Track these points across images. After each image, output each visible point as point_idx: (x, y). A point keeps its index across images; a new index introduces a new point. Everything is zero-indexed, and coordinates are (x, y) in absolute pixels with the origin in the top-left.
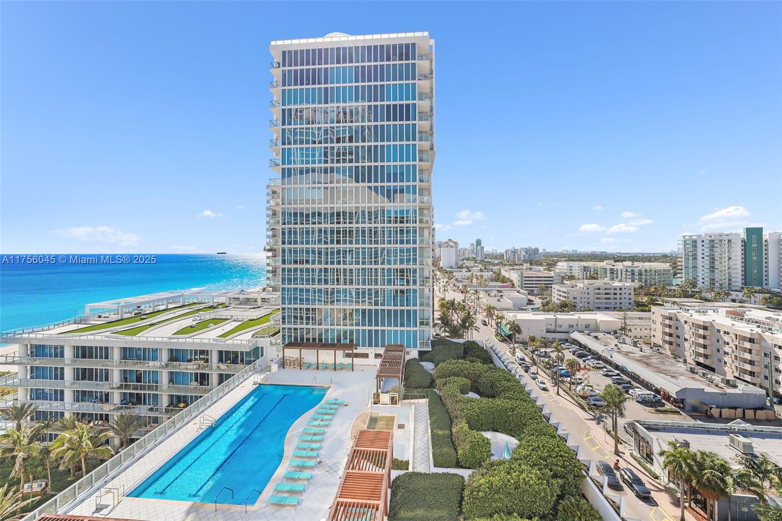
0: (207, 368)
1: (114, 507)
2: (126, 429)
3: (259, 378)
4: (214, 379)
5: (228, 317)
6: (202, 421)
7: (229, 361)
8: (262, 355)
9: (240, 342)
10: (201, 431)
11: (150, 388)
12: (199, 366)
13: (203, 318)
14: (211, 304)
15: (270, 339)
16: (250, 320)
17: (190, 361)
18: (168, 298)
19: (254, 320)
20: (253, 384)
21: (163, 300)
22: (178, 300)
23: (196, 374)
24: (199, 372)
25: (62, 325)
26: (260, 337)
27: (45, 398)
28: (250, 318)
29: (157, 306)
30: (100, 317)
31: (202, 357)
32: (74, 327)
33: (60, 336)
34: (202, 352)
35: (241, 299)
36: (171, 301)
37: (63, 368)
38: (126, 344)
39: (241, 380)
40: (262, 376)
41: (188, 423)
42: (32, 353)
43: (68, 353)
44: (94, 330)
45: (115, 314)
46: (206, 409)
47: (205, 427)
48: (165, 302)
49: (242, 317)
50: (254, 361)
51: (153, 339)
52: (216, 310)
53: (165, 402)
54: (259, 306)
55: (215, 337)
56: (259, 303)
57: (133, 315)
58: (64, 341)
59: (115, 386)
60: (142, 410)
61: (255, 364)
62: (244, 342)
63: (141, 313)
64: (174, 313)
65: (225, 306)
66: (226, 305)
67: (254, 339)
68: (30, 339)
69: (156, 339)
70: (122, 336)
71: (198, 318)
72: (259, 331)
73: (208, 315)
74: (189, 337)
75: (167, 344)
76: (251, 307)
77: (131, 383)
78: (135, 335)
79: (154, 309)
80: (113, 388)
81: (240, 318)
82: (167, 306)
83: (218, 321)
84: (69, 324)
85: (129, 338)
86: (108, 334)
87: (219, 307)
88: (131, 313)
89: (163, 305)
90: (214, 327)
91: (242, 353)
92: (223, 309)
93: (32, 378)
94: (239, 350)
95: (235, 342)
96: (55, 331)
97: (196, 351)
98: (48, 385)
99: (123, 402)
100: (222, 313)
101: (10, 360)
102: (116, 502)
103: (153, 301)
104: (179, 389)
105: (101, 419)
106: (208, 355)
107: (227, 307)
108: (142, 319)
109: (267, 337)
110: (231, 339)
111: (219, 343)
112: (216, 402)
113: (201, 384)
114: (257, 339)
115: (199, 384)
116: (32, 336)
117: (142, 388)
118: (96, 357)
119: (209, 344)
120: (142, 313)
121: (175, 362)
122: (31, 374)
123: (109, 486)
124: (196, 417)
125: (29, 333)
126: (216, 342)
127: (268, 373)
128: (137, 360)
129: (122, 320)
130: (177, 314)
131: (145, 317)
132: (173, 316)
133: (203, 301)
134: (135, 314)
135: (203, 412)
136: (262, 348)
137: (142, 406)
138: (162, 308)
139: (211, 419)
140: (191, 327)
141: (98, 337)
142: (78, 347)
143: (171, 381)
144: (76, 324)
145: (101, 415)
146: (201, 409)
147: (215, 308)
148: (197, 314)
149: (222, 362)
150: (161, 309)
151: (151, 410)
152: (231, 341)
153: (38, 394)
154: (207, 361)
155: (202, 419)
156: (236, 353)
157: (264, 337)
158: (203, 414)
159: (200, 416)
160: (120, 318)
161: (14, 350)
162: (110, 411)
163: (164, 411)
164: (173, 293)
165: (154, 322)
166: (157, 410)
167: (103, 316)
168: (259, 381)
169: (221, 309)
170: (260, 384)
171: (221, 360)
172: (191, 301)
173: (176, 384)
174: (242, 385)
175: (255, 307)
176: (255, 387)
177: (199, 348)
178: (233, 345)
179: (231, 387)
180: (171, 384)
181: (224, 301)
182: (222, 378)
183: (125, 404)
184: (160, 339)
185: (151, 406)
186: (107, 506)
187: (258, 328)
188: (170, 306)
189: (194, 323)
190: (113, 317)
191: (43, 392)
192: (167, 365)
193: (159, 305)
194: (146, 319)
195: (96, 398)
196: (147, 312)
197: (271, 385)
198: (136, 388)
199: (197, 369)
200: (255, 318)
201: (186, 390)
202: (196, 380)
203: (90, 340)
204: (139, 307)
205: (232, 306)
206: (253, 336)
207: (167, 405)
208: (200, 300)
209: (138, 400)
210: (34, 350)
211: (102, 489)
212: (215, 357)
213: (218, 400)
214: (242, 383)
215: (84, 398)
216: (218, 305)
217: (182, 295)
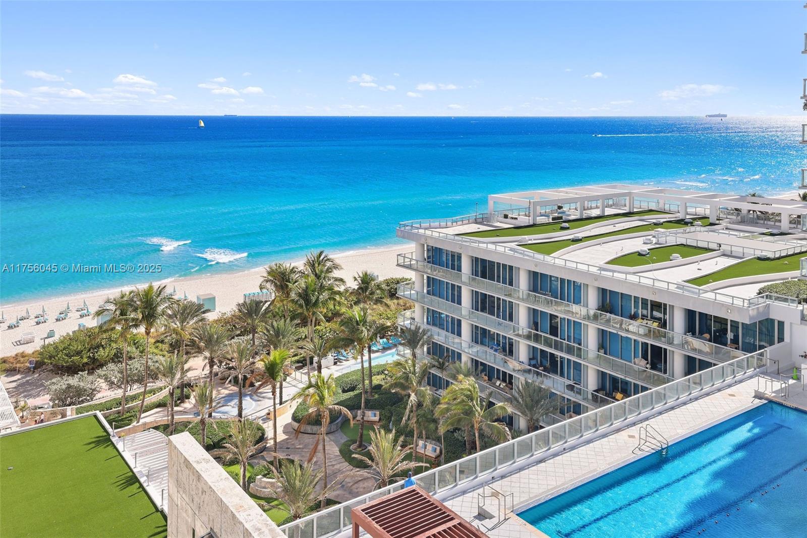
0: (663, 339)
1: (499, 523)
2: (532, 407)
3: (771, 387)
4: (677, 363)
5: (712, 246)
6: (643, 436)
7: (707, 336)
8: (781, 339)
9: (729, 300)
10: (640, 455)
11: (570, 350)
12: (650, 331)
13: (662, 240)
14: (680, 216)
15: (800, 307)
16: (759, 259)
17: (634, 317)
18: (608, 197)
19: (768, 259)
20: (755, 397)
21: (596, 199)
22: (623, 203)
23: (645, 345)
24: (650, 342)
25: (460, 223)
26: (777, 299)
27: (441, 326)
28: (759, 254)
29: (588, 209)
30: (506, 217)
31: (656, 314)
32: (474, 228)
33: (457, 238)
34: (656, 306)
35: (744, 212)
36: (611, 202)
37: (461, 287)
38: (536, 266)
39: (729, 380)
40: (777, 385)
41: (618, 430)
42: (429, 257)
43: (466, 266)
44: (498, 236)
45: (526, 215)
46: (654, 416)
47: (647, 450)
48: (600, 204)
49: (741, 250)
50: (761, 347)
51: (574, 265)
52: (689, 228)
53: (591, 382)
54: (783, 229)
55: (680, 281)
56: (785, 225)
57: (551, 221)
58: (461, 246)
59: (520, 332)
60: (556, 384)
61: (762, 355)
62: (739, 303)
63: (561, 218)
64: (614, 225)
65: (707, 222)
66: (711, 221)
67: (761, 300)
68: (426, 237)
69: (580, 266)
70: (529, 252)
71: (654, 240)
72: (776, 286)
73: (672, 237)
74: (634, 273)
75: (596, 277)
76: (766, 231)
77: (543, 334)
78: (549, 253)
79: (581, 214)
80: (518, 335)
81: (737, 251)
82: (603, 211)
83: (690, 250)
84: (469, 223)
85: (540, 257)
86: (513, 245)
87: (696, 223)
88: (548, 216)
89: (597, 207)
90: (680, 260)
91: (735, 325)
92: (703, 229)
93: (428, 293)
94: (730, 317)
95: (719, 297)
96: (451, 231)
97: (644, 302)
98: (445, 308)
99: (533, 362)
100: (699, 235)
101: (407, 262)
102: (502, 518)
103: (583, 199)
104: (614, 366)
105: (504, 380)
106: (665, 313)
107: (712, 224)
108: (563, 229)
109: (793, 301)
110: (712, 291)
111: (686, 293)
112: (672, 408)
113: (654, 367)
114: (768, 302)
115: (648, 366)
116: (428, 233)
117: (558, 346)
118: (498, 281)
119: (668, 292)
120: (564, 217)
121: (608, 314)
122: (428, 288)
123: (497, 486)
124: (634, 424)
125: (426, 229)
126: (680, 291)
127: (791, 382)
128: (552, 296)
129: (534, 225)
130: (619, 227)
131: (566, 225)
132: (611, 229)
133: (667, 207)
134: (554, 219)
135: (647, 419)
136: (781, 324)
137: (557, 378)
138: (595, 213)
139: (660, 439)
140: (640, 254)
141: (500, 249)
142: (477, 259)
143: (602, 346)
144: (476, 223)
145: (504, 373)
146: (645, 413)
147: (686, 224)
148: (652, 232)
149: (694, 334)
150: (593, 215)
151: (571, 388)
152: (710, 296)
153: (435, 319)
154: (664, 325)
155: (643, 432)
156: (722, 322)
157: (786, 300)
158: (647, 422)
159: (640, 425)
160: (531, 223)
161: (410, 249)
162: (514, 370)
163: (590, 397)
164: (614, 187)
165: (580, 235)
166: (579, 392)
167: (510, 216)
168: (769, 394)
169: (698, 228)
170: (771, 401)
171: (690, 329)
172: (645, 207)
173: (610, 354)
174: (729, 391)
175: (775, 231)
176: (758, 403)
177: (650, 297)
178: (714, 303)
179: (707, 388)
180: (602, 353)
181: (708, 212)
182: (692, 365)
183: (534, 366)
184: (585, 268)
185: (571, 383)
186: (491, 517)
187: (776, 277)
188: (609, 211)
189: (646, 248)
190: (523, 220)
191: (440, 317)
192: (596, 317)
193: (591, 208)
194: (568, 228)
195: (498, 345)
196: (572, 217)
197: (796, 409)
198: (548, 343)
199: (645, 335)
200: (771, 255)
201: (627, 371)
202: (645, 357)
203: (491, 252)
204: (560, 208)
205: (724, 224)
206: (759, 293)
207: (596, 388)
208: (661, 206)
209: (552, 365)
210: (430, 254)
211: (486, 487)
212: (679, 322)
213: (679, 406)
214: (730, 386)
215: (484, 339)
216: (694, 219)
217: (629, 194)
